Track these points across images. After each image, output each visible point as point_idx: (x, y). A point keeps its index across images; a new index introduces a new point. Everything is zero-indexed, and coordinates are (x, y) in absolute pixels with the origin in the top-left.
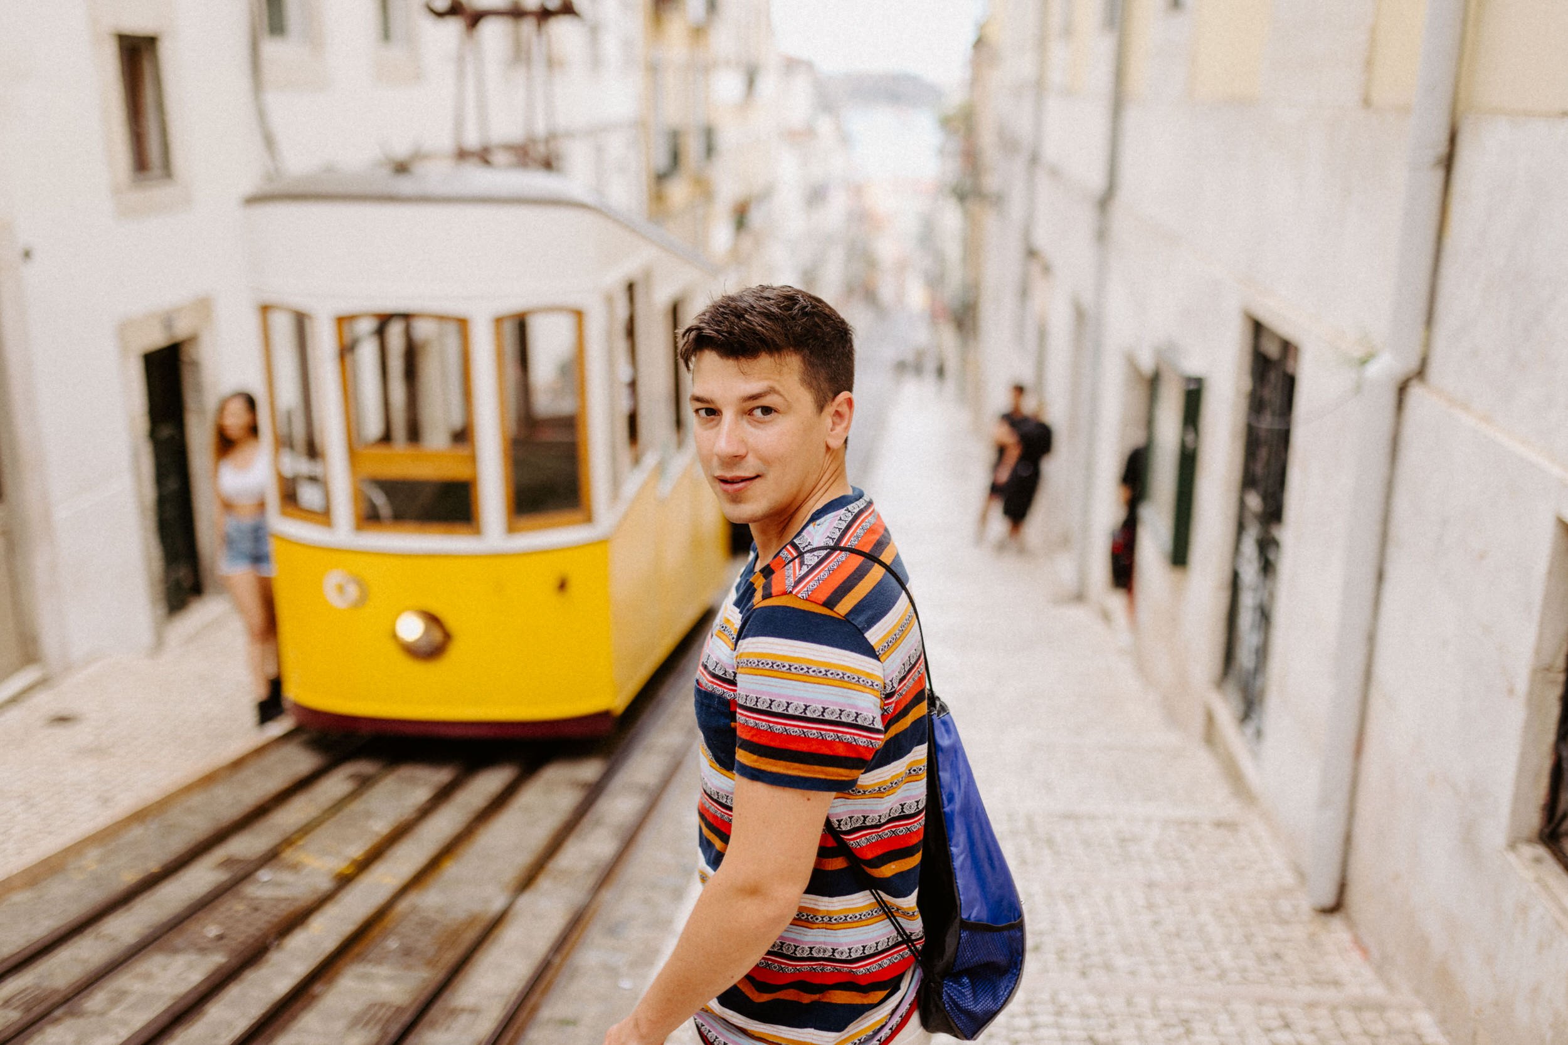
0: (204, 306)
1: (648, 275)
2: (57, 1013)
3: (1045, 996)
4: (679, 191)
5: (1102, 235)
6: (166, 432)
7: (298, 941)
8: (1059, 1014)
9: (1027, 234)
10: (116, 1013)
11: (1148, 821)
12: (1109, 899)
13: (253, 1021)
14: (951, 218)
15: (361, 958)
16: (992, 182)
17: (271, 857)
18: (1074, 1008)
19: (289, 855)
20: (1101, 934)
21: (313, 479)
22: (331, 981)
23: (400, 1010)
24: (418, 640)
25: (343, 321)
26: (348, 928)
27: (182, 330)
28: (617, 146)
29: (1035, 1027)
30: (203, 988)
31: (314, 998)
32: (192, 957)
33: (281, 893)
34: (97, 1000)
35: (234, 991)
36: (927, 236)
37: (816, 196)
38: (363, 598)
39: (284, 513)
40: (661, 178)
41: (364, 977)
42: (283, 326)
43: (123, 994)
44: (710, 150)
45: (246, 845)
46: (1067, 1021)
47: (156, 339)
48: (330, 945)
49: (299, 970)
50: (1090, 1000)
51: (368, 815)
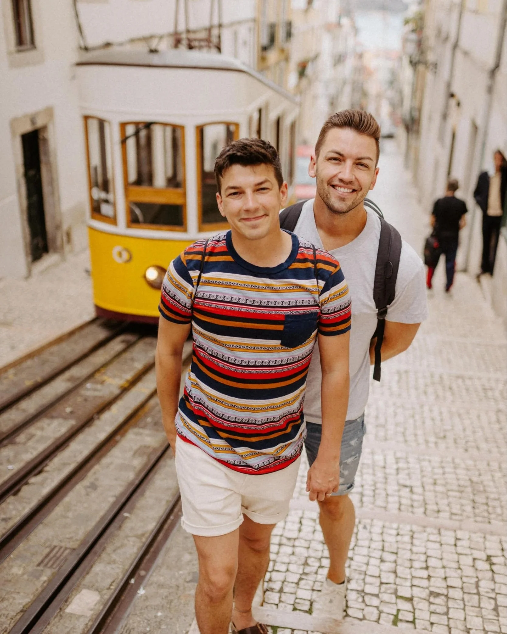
0: (49, 112)
1: (267, 106)
2: (5, 442)
3: (449, 459)
4: (273, 56)
5: (490, 90)
6: (32, 173)
7: (106, 416)
8: (455, 468)
9: (449, 85)
10: (30, 443)
11: (497, 381)
12: (479, 416)
13: (91, 451)
14: (407, 73)
15: (135, 425)
16: (431, 57)
17: (91, 377)
18: (463, 465)
19: (98, 376)
20: (474, 432)
21: (106, 201)
22: (123, 435)
23: (155, 450)
24: (155, 279)
25: (123, 126)
26: (129, 412)
27: (40, 123)
28: (244, 32)
29: (444, 473)
30: (67, 435)
31: (117, 442)
32: (61, 420)
33: (97, 394)
34: (21, 438)
35: (81, 437)
36: (393, 82)
37: (339, 59)
38: (130, 259)
39: (93, 217)
40: (265, 49)
41: (137, 434)
42: (94, 126)
43: (32, 436)
44: (289, 35)
45: (78, 371)
46: (458, 471)
47: (28, 128)
48: (121, 419)
49: (109, 429)
50: (470, 462)
51: (132, 360)
